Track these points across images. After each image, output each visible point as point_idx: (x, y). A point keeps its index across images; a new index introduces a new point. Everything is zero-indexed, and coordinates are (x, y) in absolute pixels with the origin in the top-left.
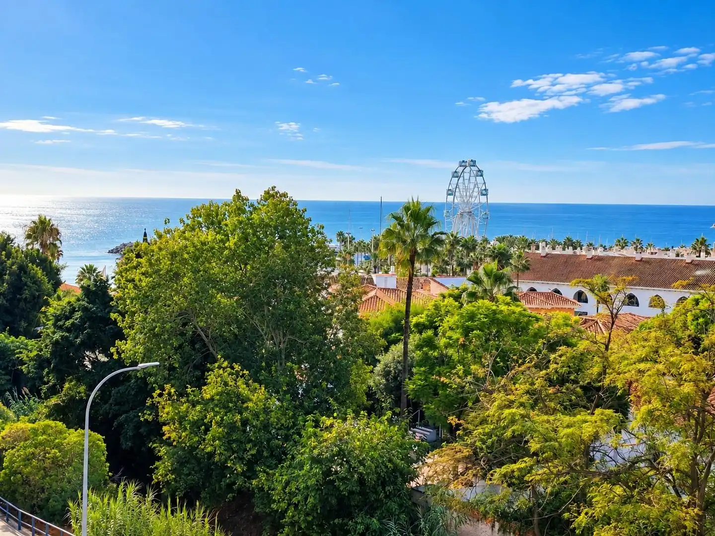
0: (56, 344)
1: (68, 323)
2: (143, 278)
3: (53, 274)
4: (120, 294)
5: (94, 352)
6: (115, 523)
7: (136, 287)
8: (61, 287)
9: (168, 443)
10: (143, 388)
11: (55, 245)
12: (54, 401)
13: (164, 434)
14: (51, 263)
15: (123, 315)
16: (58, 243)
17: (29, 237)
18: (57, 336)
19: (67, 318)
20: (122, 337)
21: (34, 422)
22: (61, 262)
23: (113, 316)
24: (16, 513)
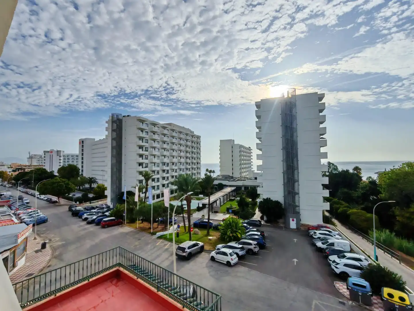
0: (362, 193)
1: (365, 189)
2: (387, 180)
3: (360, 178)
4: (380, 183)
5: (373, 196)
6: (383, 238)
7: (385, 182)
8: (363, 181)
9: (398, 221)
10: (390, 206)
11: (360, 172)
12: (362, 206)
13: (397, 219)
14: (359, 176)
15: (381, 188)
16: (361, 171)
17: (353, 170)
18: (362, 192)
19: (365, 188)
20: (381, 193)
21: (358, 210)
22: (362, 175)
23: (378, 188)
24: (355, 230)
